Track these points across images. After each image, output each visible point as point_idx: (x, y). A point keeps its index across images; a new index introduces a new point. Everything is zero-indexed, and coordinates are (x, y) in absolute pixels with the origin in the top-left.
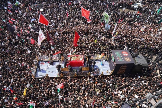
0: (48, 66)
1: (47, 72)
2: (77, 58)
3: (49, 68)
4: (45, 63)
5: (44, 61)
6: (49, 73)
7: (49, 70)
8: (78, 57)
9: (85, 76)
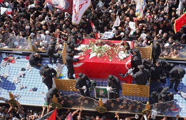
0: (23, 69)
1: (18, 86)
2: (112, 50)
3: (27, 74)
4: (19, 58)
5: (16, 54)
6: (22, 91)
7: (24, 82)
8: (114, 46)
9: (134, 115)
